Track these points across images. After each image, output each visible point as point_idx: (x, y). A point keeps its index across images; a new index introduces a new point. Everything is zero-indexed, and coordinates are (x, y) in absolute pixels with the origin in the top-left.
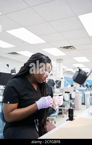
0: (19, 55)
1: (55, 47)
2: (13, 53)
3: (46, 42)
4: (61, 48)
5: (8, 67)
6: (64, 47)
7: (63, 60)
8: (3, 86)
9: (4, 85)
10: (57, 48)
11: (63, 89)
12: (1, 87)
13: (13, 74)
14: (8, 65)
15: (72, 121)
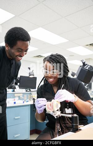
1: (80, 45)
2: (38, 56)
3: (68, 41)
4: (87, 45)
5: (30, 70)
6: (90, 44)
8: (25, 90)
9: (25, 89)
10: (83, 46)
12: (22, 90)
13: (31, 76)
14: (29, 68)
15: (75, 133)
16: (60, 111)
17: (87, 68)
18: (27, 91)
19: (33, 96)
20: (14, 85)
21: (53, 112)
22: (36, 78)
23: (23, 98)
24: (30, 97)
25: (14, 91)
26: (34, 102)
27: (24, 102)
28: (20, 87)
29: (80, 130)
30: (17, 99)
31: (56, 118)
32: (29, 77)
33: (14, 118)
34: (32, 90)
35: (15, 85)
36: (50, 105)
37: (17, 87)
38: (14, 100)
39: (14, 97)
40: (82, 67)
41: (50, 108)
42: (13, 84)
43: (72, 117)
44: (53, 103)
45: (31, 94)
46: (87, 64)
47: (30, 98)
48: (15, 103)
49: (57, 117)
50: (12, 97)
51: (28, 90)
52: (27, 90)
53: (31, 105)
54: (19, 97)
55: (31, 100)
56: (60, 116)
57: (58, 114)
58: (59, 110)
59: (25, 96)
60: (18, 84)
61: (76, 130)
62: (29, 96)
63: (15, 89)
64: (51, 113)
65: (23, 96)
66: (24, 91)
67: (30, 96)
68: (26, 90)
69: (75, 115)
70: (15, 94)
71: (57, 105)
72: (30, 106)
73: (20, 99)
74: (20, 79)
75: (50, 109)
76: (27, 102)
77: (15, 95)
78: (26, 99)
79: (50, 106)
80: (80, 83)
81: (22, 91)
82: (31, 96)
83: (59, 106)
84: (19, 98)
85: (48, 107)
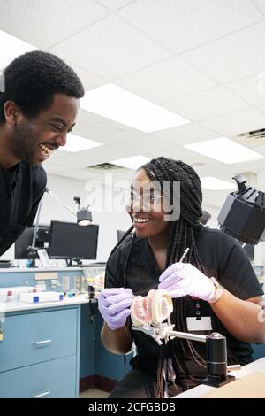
0: (121, 170)
1: (220, 135)
2: (101, 165)
4: (243, 135)
5: (79, 203)
6: (251, 133)
7: (256, 175)
8: (64, 261)
9: (66, 259)
10: (229, 137)
11: (262, 267)
12: (57, 264)
13: (84, 223)
14: (78, 200)
15: (218, 387)
16: (172, 323)
17: (252, 200)
18: (70, 265)
19: (88, 279)
20: (33, 247)
21: (152, 326)
22: (97, 227)
23: (59, 284)
24: (81, 283)
25: (33, 265)
26: (92, 296)
27: (61, 296)
28: (52, 254)
29: (232, 378)
30: (41, 287)
31: (161, 343)
32: (76, 225)
33: (34, 344)
34: (85, 262)
35: (36, 248)
36: (144, 305)
37: (41, 252)
38: (35, 291)
39: (34, 282)
40: (237, 196)
41: (143, 315)
42: (31, 245)
43: (208, 340)
44: (151, 301)
45: (83, 274)
46: (250, 188)
47: (78, 285)
48: (36, 299)
49: (163, 340)
50: (27, 282)
51: (74, 263)
52: (71, 262)
53: (83, 306)
54: (48, 282)
55: (83, 291)
56: (172, 338)
57: (166, 332)
58: (169, 320)
59: (66, 279)
60: (46, 244)
61: (219, 379)
62: (77, 279)
63: (36, 260)
64: (146, 329)
65: (60, 279)
66: (61, 264)
67: (79, 281)
68: (69, 261)
69: (217, 336)
70: (36, 274)
71: (164, 305)
72: (79, 309)
73: (52, 290)
74: (51, 231)
75: (144, 318)
76: (70, 296)
77: (38, 276)
78: (68, 288)
79: (142, 309)
80: (235, 246)
81: (54, 265)
82: (83, 279)
83: (170, 309)
84: (47, 286)
85: (138, 313)
